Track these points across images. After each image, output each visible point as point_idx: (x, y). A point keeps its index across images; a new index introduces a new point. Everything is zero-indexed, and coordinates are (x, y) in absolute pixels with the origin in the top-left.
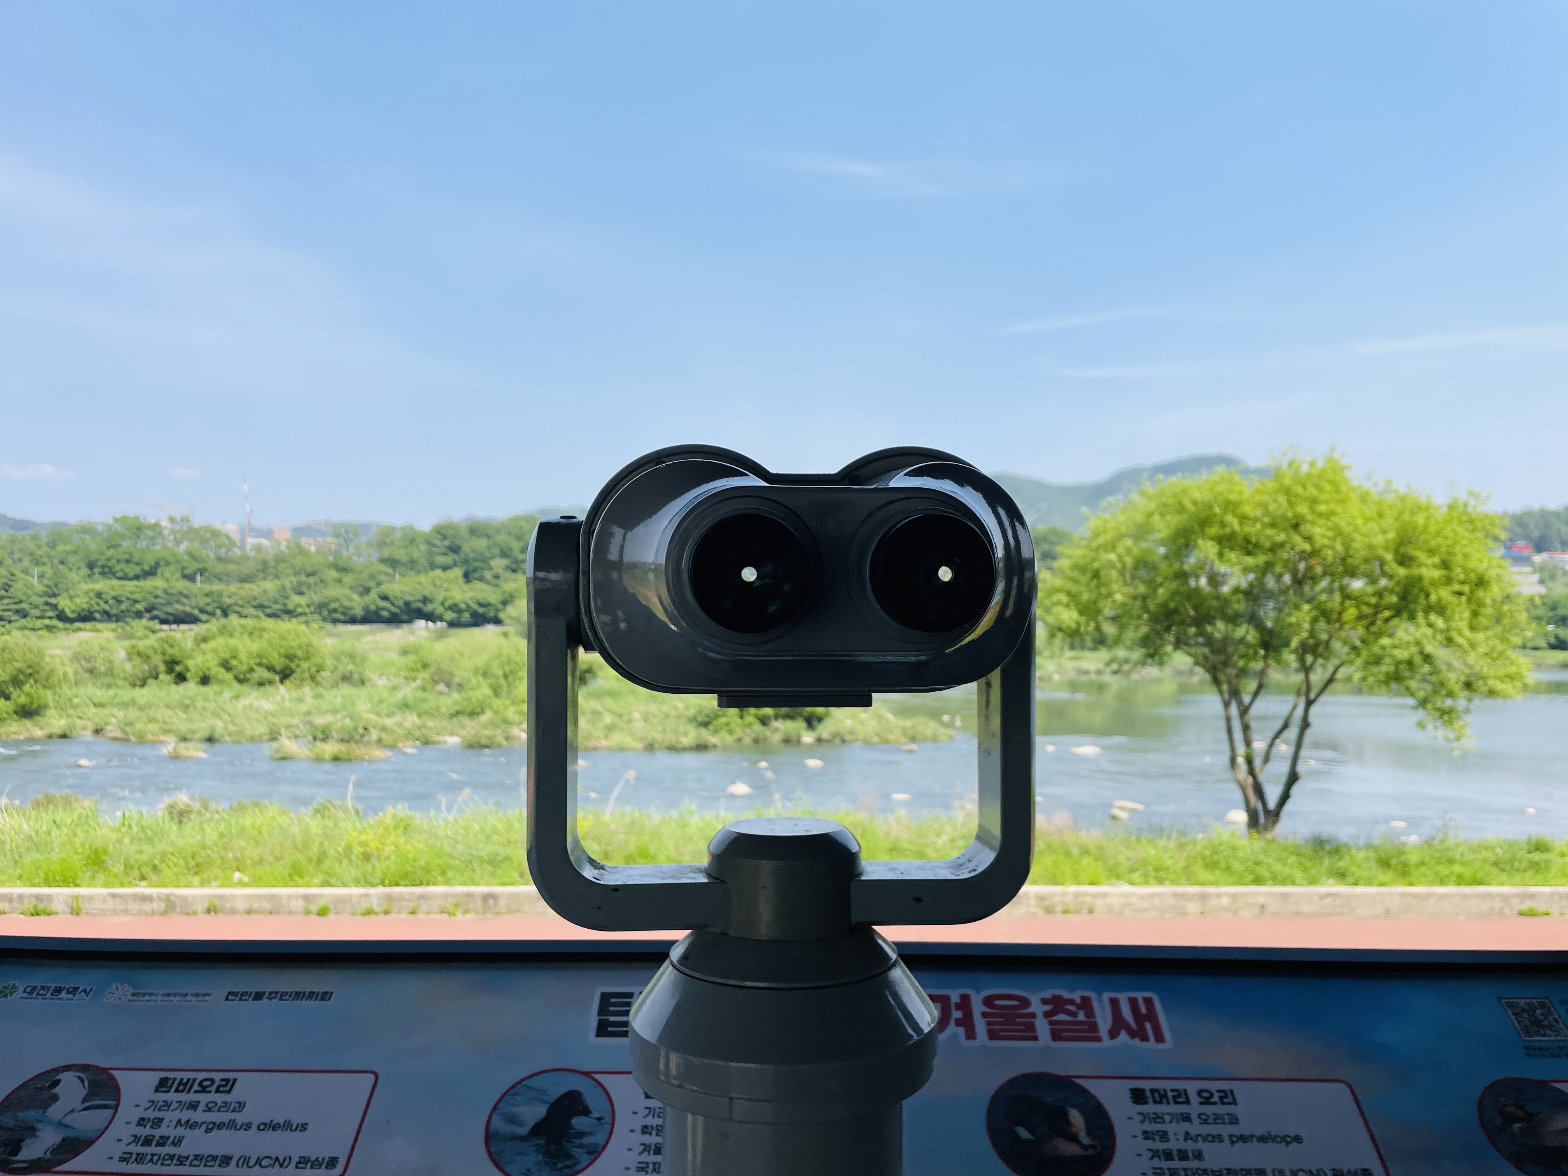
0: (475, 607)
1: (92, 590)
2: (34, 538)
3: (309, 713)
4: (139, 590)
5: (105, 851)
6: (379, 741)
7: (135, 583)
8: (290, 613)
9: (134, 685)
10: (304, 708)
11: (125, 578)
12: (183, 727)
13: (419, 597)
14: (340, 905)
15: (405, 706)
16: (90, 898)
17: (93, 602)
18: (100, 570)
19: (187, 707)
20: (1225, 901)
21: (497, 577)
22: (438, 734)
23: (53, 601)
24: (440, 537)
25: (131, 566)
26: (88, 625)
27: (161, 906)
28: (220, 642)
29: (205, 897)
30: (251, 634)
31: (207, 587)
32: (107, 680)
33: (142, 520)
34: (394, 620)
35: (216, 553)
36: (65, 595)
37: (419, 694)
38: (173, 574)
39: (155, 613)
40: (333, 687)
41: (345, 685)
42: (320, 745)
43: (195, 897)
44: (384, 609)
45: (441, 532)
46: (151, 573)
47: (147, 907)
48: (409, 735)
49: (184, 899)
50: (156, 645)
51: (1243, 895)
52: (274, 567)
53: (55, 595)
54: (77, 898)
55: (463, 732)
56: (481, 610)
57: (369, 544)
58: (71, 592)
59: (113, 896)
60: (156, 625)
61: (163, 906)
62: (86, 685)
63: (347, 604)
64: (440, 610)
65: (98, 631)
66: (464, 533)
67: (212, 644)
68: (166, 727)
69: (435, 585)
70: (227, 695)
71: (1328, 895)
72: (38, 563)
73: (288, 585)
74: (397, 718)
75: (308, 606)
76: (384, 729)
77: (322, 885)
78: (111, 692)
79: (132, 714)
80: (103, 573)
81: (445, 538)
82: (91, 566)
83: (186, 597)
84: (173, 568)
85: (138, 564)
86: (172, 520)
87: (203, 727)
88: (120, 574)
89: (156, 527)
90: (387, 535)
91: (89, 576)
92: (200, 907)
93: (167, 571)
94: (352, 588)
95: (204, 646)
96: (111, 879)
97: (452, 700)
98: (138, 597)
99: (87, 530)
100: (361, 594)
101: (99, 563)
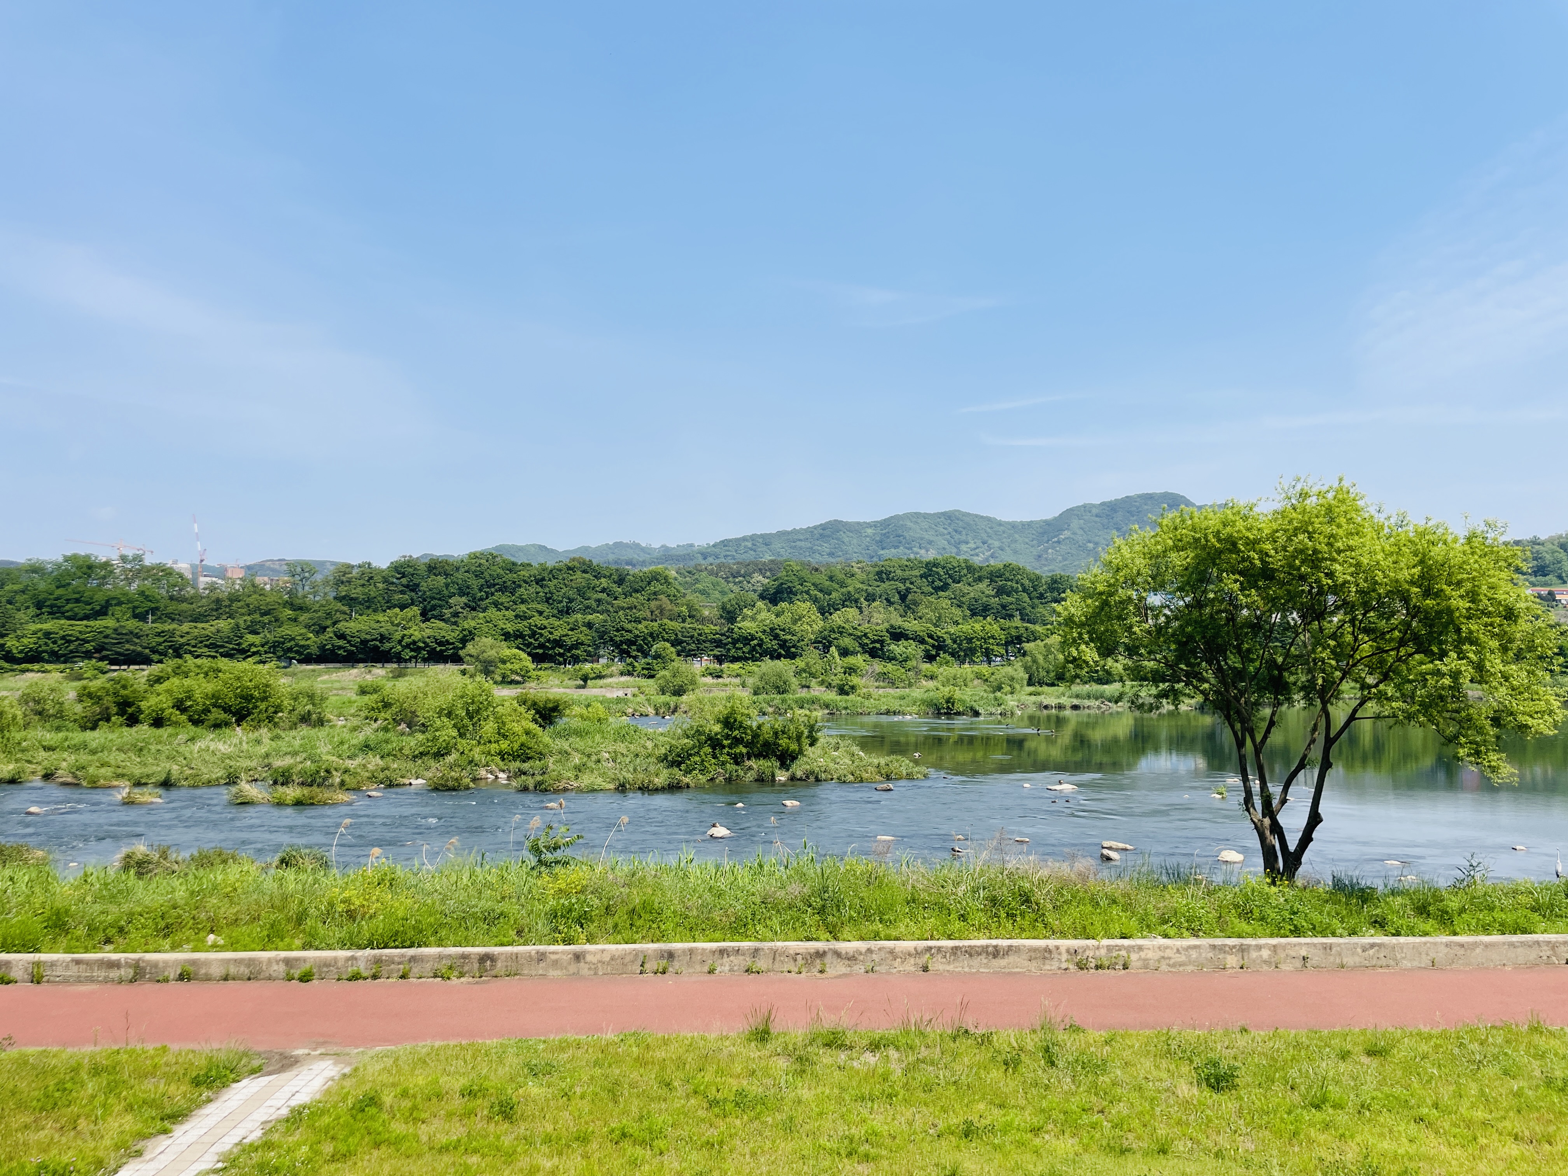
0: (433, 644)
1: (41, 630)
3: (267, 755)
4: (89, 629)
5: (67, 912)
6: (342, 783)
7: (85, 622)
8: (244, 653)
9: (84, 728)
10: (262, 750)
11: (74, 617)
12: (137, 771)
13: (376, 635)
14: (325, 969)
15: (366, 747)
16: (53, 964)
17: (41, 642)
18: (50, 610)
19: (141, 750)
20: (1265, 954)
21: (456, 615)
22: (402, 777)
23: (1, 641)
24: (398, 574)
25: (81, 605)
26: (36, 667)
27: (127, 973)
28: (175, 682)
29: (177, 962)
30: (206, 674)
31: (160, 627)
32: (57, 722)
33: (92, 559)
34: (350, 659)
35: (168, 592)
36: (12, 635)
37: (381, 734)
38: (124, 613)
39: (105, 653)
40: (291, 729)
41: (304, 726)
42: (281, 789)
43: (166, 962)
44: (340, 648)
45: (399, 569)
46: (102, 612)
47: (114, 974)
48: (372, 778)
49: (155, 965)
50: (108, 685)
51: (1284, 947)
52: (228, 606)
53: (2, 636)
54: (38, 964)
55: (429, 774)
56: (439, 649)
57: (326, 583)
58: (19, 632)
59: (78, 962)
60: (103, 664)
61: (131, 972)
62: (35, 727)
63: (303, 642)
64: (397, 648)
65: (46, 672)
66: (423, 570)
67: (166, 685)
68: (120, 771)
69: (392, 623)
70: (182, 737)
71: (1372, 946)
73: (242, 624)
74: (359, 760)
75: (263, 645)
76: (346, 771)
77: (303, 948)
78: (61, 735)
79: (84, 758)
80: (52, 613)
81: (403, 575)
82: (39, 605)
83: (137, 636)
84: (124, 607)
85: (88, 603)
86: (124, 558)
87: (159, 769)
88: (69, 614)
89: (107, 565)
90: (345, 574)
91: (37, 616)
92: (172, 974)
93: (117, 610)
94: (308, 627)
95: (158, 687)
96: (74, 943)
97: (414, 741)
98: (88, 636)
99: (35, 569)
100: (317, 633)
101: (48, 603)
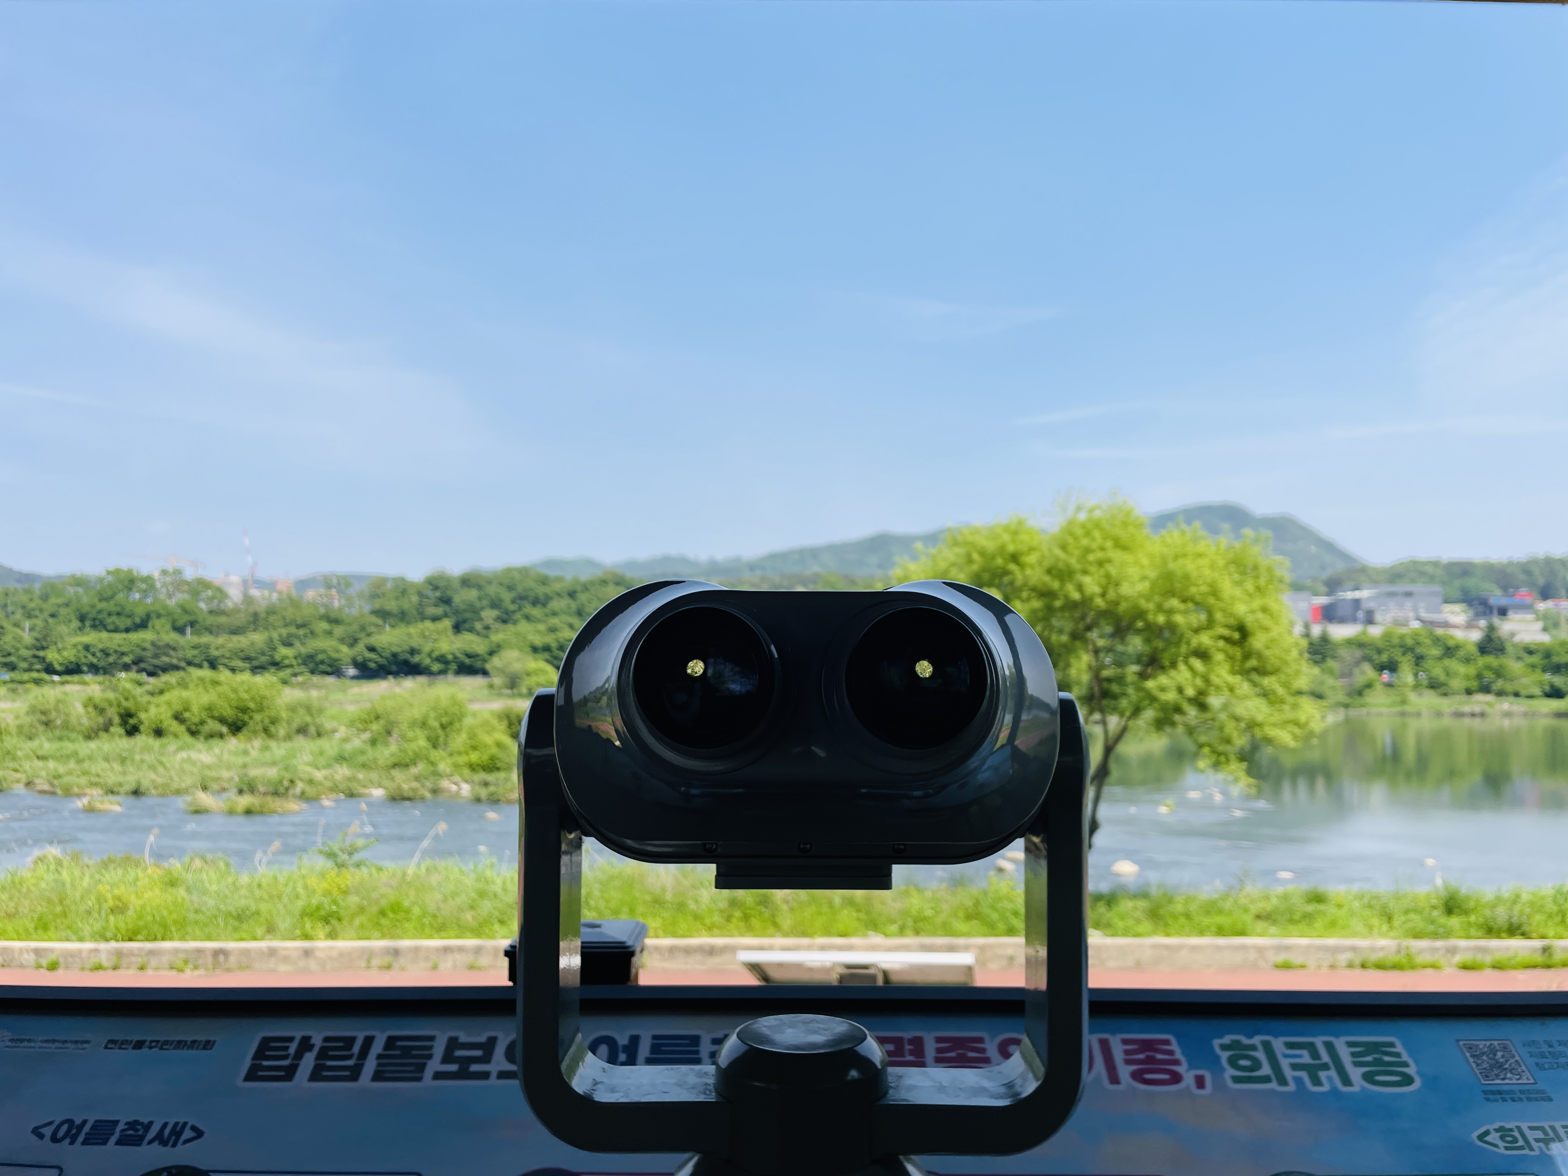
0: (462, 657)
1: (80, 643)
2: (28, 591)
3: (247, 766)
4: (127, 643)
6: (300, 794)
7: (124, 635)
8: (276, 665)
9: (85, 738)
10: (245, 760)
11: (116, 630)
12: (114, 780)
13: (406, 648)
15: (344, 758)
17: (81, 655)
18: (92, 623)
19: (126, 759)
21: (487, 628)
22: (365, 786)
23: (41, 653)
24: (431, 587)
25: (123, 618)
26: (76, 678)
28: (175, 694)
30: (206, 686)
31: (195, 640)
33: (135, 573)
34: (381, 671)
35: (207, 605)
36: (53, 648)
38: (163, 626)
39: (142, 665)
40: (286, 739)
41: (300, 737)
42: (240, 798)
44: (372, 662)
45: (434, 583)
46: (143, 625)
50: (112, 697)
52: (266, 619)
53: (43, 648)
55: (392, 784)
56: (467, 661)
57: (360, 595)
58: (60, 646)
60: (144, 677)
62: (37, 738)
63: (334, 655)
64: (427, 661)
65: (85, 683)
66: (456, 585)
67: (166, 697)
68: (96, 780)
69: (424, 637)
70: (175, 747)
72: (29, 616)
73: (275, 636)
74: (329, 771)
75: (296, 658)
76: (311, 782)
78: (60, 745)
79: (68, 766)
80: (94, 627)
81: (436, 588)
82: (82, 618)
83: (174, 649)
84: (163, 621)
85: (129, 616)
86: (164, 572)
87: (130, 781)
88: (111, 627)
89: (148, 580)
90: (379, 586)
91: (80, 629)
93: (157, 623)
94: (342, 640)
95: (159, 698)
98: (125, 649)
99: (79, 582)
100: (350, 646)
101: (90, 616)
